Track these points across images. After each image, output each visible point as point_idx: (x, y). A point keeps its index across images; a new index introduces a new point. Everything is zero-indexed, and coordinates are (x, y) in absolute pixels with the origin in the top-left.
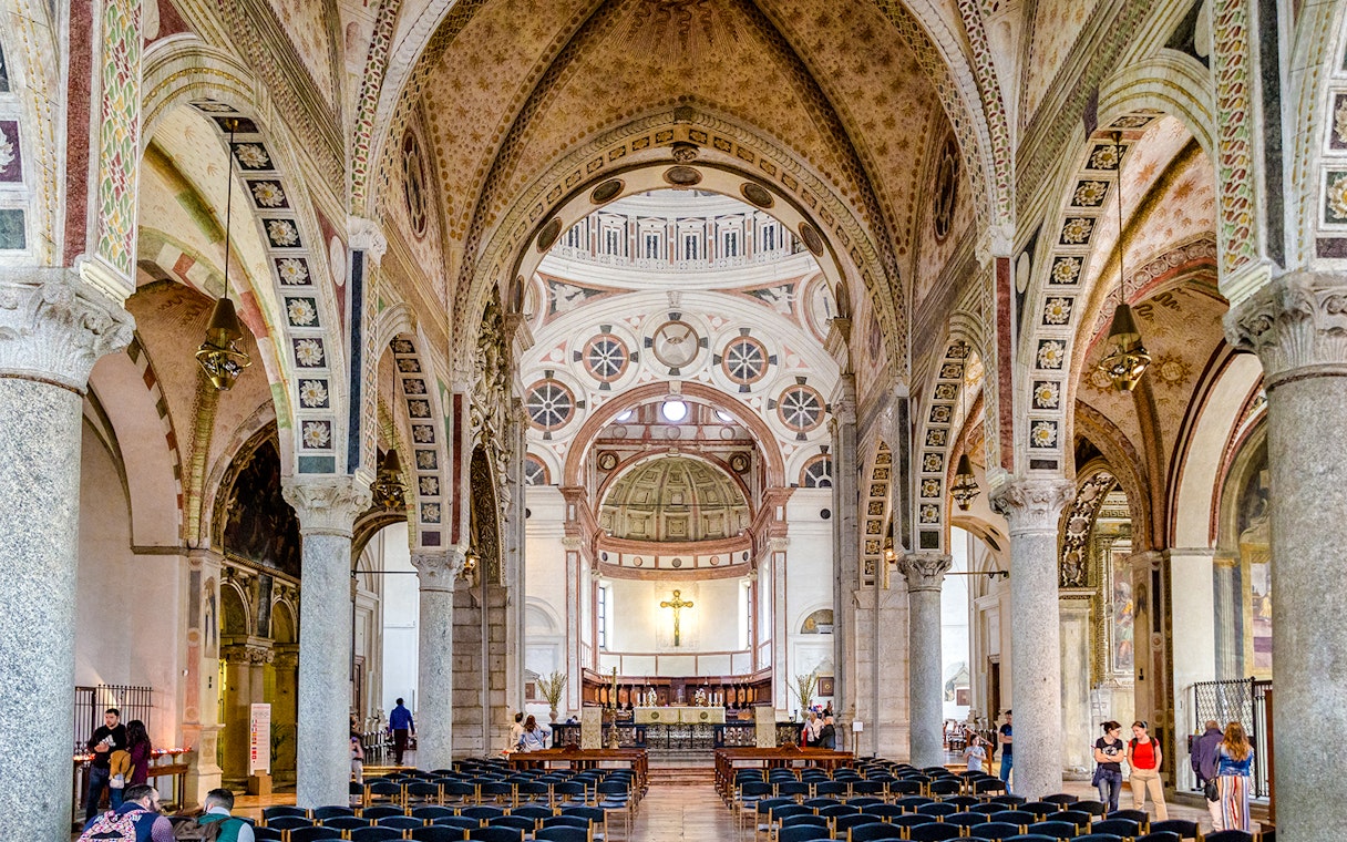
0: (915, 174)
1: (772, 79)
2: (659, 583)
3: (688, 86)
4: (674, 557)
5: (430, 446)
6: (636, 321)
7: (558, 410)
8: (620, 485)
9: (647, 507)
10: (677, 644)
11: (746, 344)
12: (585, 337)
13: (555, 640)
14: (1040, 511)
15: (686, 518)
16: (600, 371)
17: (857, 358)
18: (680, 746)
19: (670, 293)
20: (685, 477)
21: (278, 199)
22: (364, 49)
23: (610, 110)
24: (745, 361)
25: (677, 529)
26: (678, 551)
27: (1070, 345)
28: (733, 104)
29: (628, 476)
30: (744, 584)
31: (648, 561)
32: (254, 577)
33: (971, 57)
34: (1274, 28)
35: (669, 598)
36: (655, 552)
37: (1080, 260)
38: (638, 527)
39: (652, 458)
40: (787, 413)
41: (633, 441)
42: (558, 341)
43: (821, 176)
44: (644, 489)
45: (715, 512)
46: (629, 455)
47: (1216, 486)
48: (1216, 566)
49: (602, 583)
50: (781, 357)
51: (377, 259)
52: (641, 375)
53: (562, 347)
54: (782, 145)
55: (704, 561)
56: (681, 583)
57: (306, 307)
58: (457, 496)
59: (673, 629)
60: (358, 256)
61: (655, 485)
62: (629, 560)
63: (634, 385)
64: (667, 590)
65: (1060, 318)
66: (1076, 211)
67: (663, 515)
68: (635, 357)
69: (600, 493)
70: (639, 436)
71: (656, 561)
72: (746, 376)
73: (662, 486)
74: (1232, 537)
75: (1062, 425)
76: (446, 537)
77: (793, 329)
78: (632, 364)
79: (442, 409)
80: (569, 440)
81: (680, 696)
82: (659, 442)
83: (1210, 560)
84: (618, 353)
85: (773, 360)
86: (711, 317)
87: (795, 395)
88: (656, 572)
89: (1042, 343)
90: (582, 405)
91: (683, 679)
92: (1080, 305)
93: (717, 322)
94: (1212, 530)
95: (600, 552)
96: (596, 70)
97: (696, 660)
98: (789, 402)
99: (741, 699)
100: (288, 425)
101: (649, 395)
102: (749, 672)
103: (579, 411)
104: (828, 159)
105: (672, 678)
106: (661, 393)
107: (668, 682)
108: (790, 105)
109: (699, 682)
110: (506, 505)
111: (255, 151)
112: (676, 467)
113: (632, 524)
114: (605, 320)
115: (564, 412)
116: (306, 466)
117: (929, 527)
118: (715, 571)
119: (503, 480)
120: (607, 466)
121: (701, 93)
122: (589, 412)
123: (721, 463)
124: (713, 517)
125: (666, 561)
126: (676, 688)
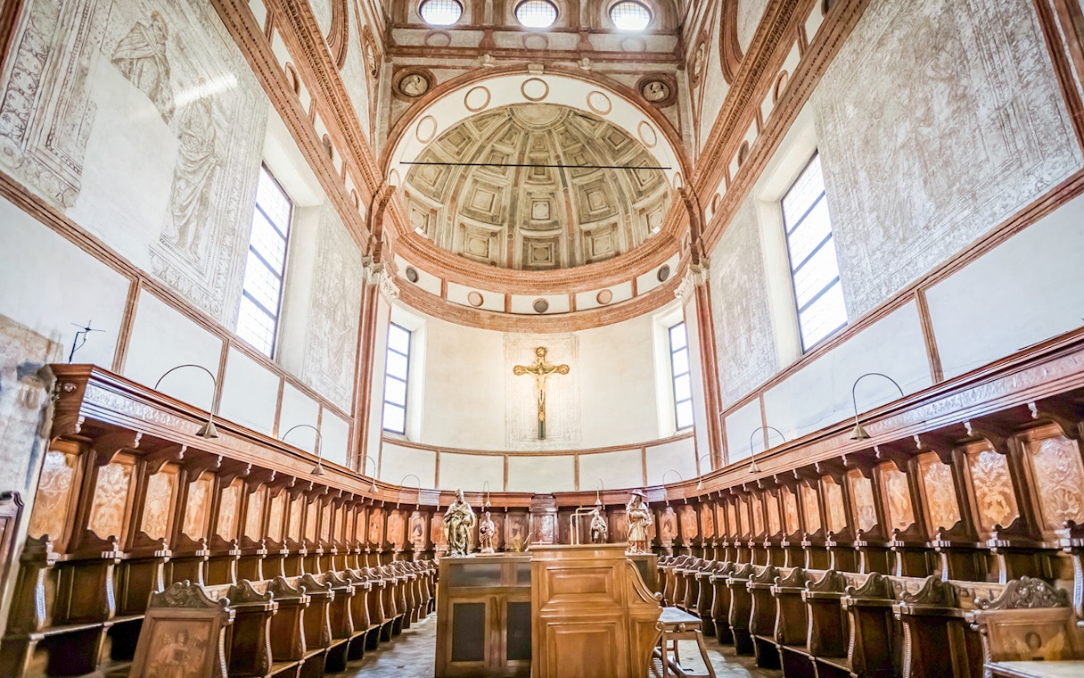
2: (512, 335)
4: (536, 298)
9: (493, 219)
10: (542, 436)
15: (556, 240)
20: (554, 166)
25: (541, 254)
26: (543, 286)
31: (493, 299)
35: (529, 360)
36: (505, 288)
38: (476, 248)
41: (461, 52)
44: (488, 186)
45: (604, 223)
55: (586, 298)
56: (547, 336)
59: (535, 411)
61: (505, 181)
62: (459, 294)
64: (524, 346)
67: (519, 233)
71: (507, 301)
73: (516, 184)
82: (509, 53)
88: (506, 319)
91: (554, 496)
95: (404, 265)
97: (576, 463)
105: (533, 496)
107: (526, 502)
109: (583, 500)
113: (465, 239)
118: (607, 312)
124: (599, 231)
125: (523, 303)
126: (539, 514)
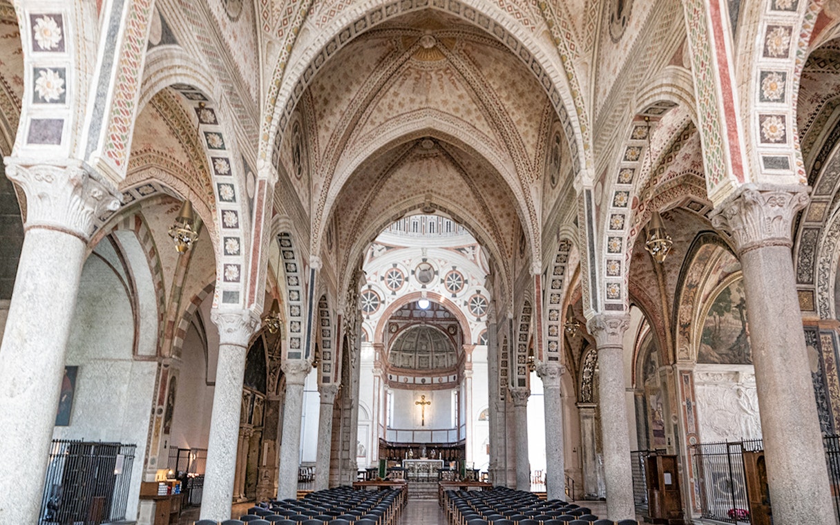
0: (513, 226)
1: (461, 186)
2: (415, 391)
3: (430, 187)
4: (422, 378)
5: (328, 339)
6: (408, 262)
7: (373, 305)
8: (398, 340)
9: (411, 352)
10: (423, 425)
11: (454, 274)
12: (386, 269)
13: (367, 423)
14: (553, 378)
15: (428, 357)
16: (392, 286)
17: (497, 294)
18: (423, 481)
19: (422, 249)
20: (427, 336)
21: (291, 256)
22: (320, 192)
23: (401, 195)
24: (454, 282)
25: (424, 363)
26: (424, 374)
27: (561, 312)
28: (447, 194)
29: (402, 335)
30: (453, 393)
31: (410, 380)
32: (248, 395)
33: (526, 198)
34: (592, 234)
35: (420, 399)
36: (414, 375)
37: (561, 281)
38: (406, 362)
39: (413, 327)
40: (472, 308)
41: (405, 318)
42: (374, 271)
43: (480, 224)
44: (409, 342)
45: (441, 354)
46: (403, 325)
47: (633, 360)
48: (635, 396)
49: (389, 391)
50: (470, 280)
51: (319, 270)
52: (409, 288)
53: (376, 274)
54: (465, 211)
55: (436, 380)
56: (425, 392)
57: (296, 294)
58: (337, 360)
59: (421, 417)
60: (313, 270)
61: (414, 340)
62: (402, 379)
63: (406, 293)
64: (419, 396)
65: (556, 301)
66: (557, 264)
67: (418, 355)
68: (407, 279)
69: (389, 345)
70: (407, 316)
71: (414, 380)
72: (454, 290)
73: (417, 341)
74: (642, 383)
75: (559, 343)
76: (332, 379)
77: (475, 267)
78: (406, 283)
79: (334, 321)
80: (378, 319)
81: (424, 454)
82: (416, 319)
83: (633, 393)
84: (400, 277)
85: (466, 282)
86: (440, 261)
87: (476, 299)
88: (414, 387)
89: (550, 311)
90: (383, 302)
92: (563, 296)
93: (442, 263)
94: (633, 380)
95: (389, 375)
96: (396, 181)
97: (432, 434)
98: (473, 302)
99: (452, 455)
100: (285, 339)
101: (412, 298)
102: (456, 441)
103: (382, 305)
104: (482, 217)
106: (417, 297)
108: (468, 196)
109: (432, 446)
110: (353, 360)
111: (287, 242)
112: (424, 331)
113: (403, 361)
114: (394, 261)
115: (375, 305)
116: (291, 356)
117: (521, 377)
118: (441, 386)
119: (353, 348)
120: (393, 331)
121: (434, 189)
122: (387, 306)
123: (444, 330)
124: (440, 357)
125: (419, 380)
126: (422, 449)
